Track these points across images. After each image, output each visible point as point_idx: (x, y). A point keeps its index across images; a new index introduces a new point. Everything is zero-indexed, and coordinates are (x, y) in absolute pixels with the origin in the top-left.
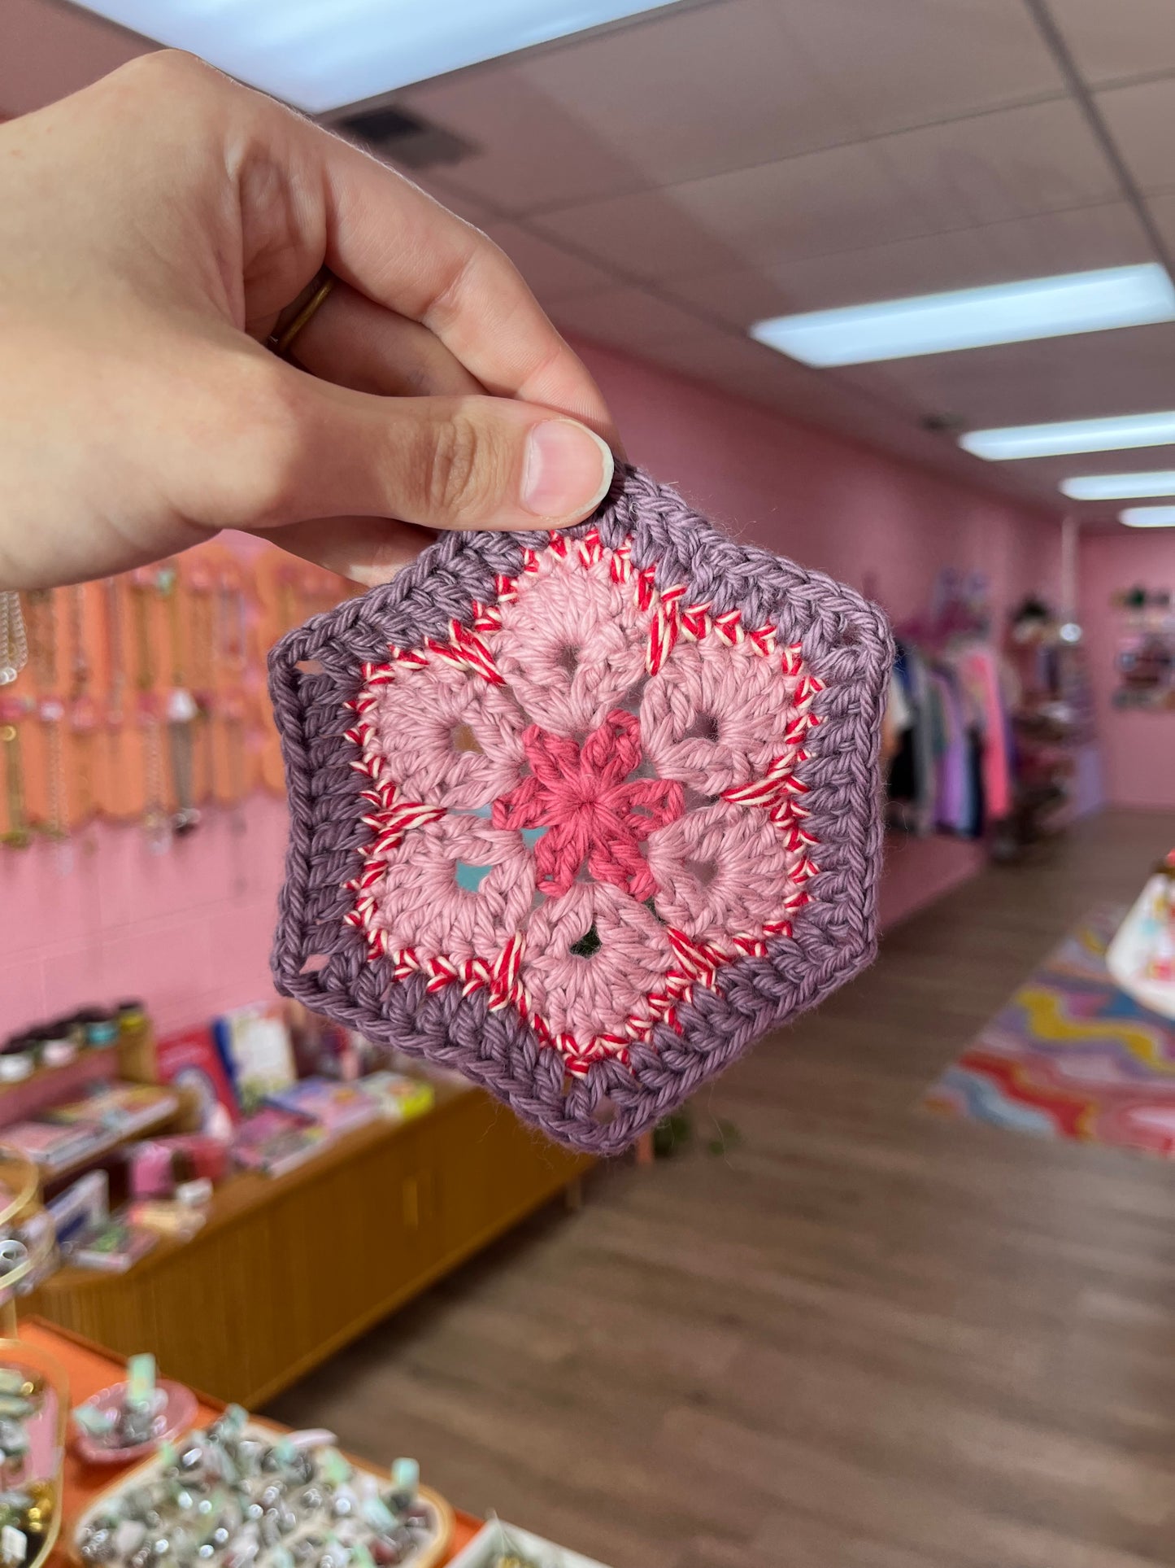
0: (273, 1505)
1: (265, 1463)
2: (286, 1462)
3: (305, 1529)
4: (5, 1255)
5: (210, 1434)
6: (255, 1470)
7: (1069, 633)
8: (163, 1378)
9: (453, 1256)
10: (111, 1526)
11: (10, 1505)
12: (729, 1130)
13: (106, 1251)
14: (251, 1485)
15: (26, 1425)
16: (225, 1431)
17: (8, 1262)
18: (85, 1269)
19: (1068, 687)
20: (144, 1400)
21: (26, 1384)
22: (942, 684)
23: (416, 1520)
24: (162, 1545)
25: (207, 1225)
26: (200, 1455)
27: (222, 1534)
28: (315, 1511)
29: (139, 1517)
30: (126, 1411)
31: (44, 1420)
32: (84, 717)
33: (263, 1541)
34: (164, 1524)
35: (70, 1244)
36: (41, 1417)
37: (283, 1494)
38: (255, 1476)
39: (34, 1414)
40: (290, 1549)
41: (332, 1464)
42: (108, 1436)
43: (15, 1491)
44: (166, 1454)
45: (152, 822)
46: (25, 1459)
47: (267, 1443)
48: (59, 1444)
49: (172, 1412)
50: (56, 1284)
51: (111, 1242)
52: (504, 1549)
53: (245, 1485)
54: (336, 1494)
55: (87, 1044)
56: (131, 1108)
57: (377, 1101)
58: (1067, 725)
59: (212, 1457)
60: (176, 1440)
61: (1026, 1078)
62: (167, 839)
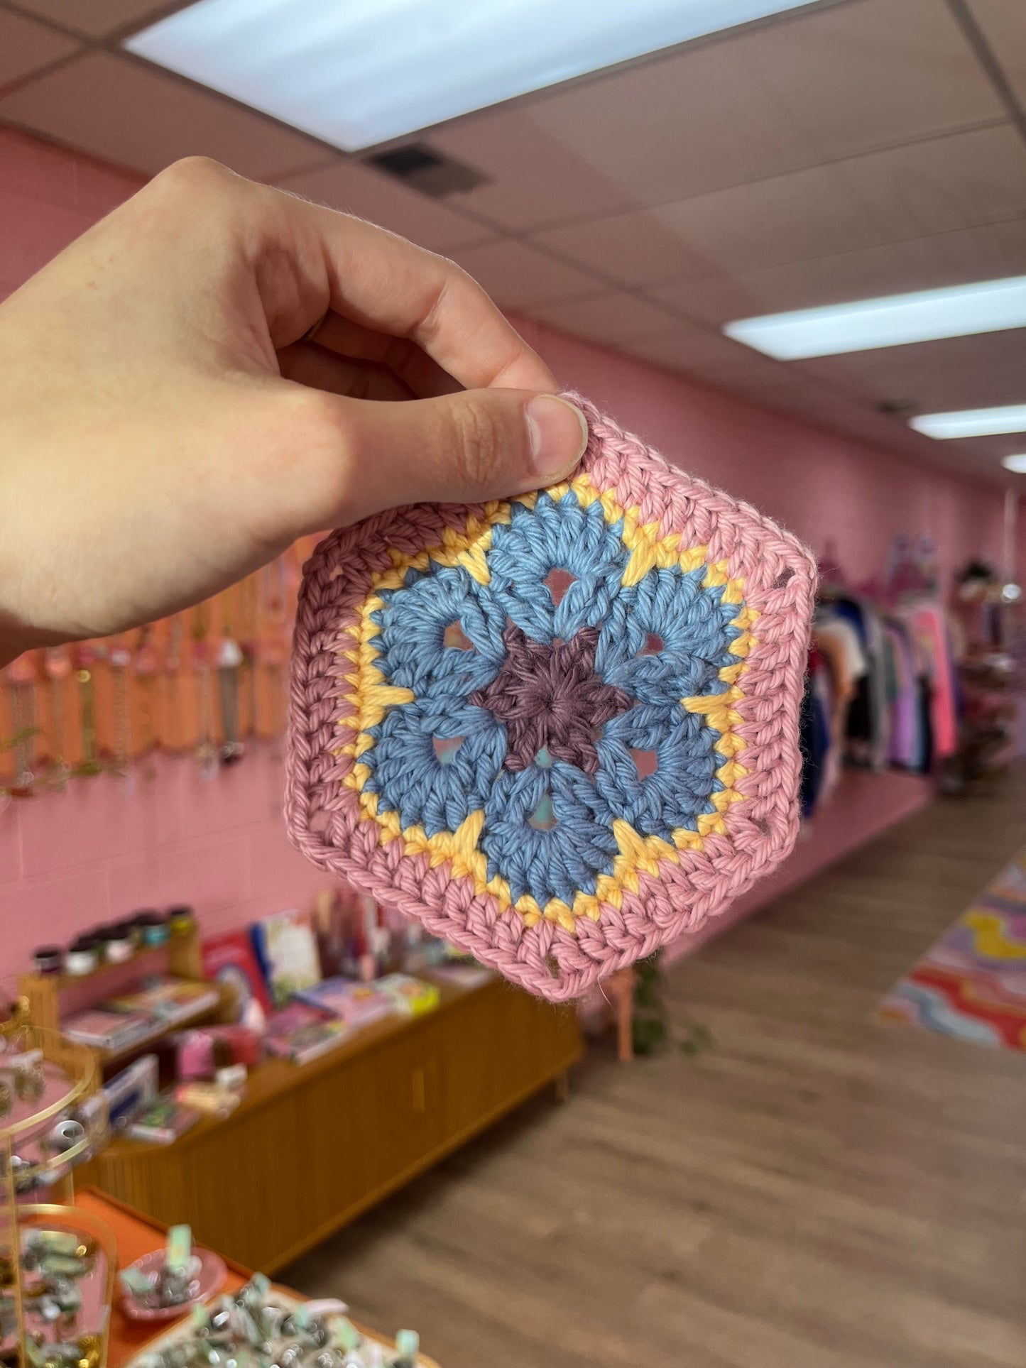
1: (285, 1327)
2: (303, 1327)
4: (64, 1133)
5: (238, 1299)
6: (276, 1333)
7: (1010, 592)
8: (198, 1246)
9: (455, 1139)
11: (63, 1356)
12: (701, 1033)
13: (155, 1125)
14: (271, 1346)
15: (79, 1283)
16: (250, 1297)
17: (69, 1140)
18: (137, 1142)
19: (1008, 641)
20: (181, 1265)
21: (81, 1247)
22: (896, 639)
25: (240, 1107)
26: (228, 1317)
30: (166, 1274)
31: (95, 1280)
32: (146, 663)
35: (124, 1119)
36: (92, 1276)
37: (300, 1357)
38: (275, 1339)
39: (86, 1275)
41: (343, 1332)
42: (149, 1296)
43: (67, 1343)
44: (199, 1316)
45: (203, 752)
46: (78, 1315)
47: (287, 1310)
48: (106, 1301)
49: (205, 1277)
50: (110, 1154)
51: (159, 1117)
53: (267, 1346)
54: (345, 1359)
55: (142, 945)
56: (179, 1000)
57: (388, 1000)
58: (1007, 674)
59: (238, 1319)
60: (208, 1303)
61: (971, 992)
62: (215, 768)
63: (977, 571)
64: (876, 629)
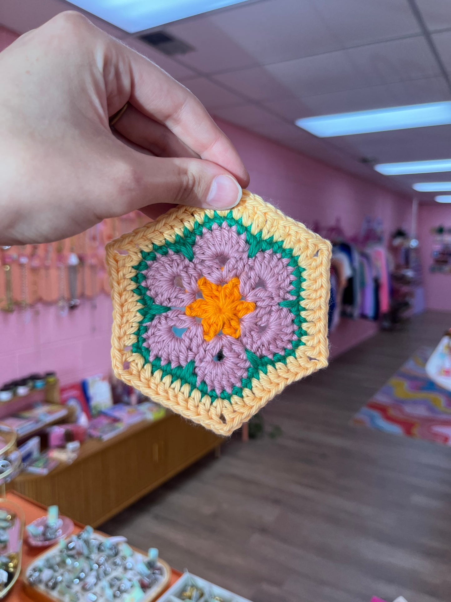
0: (102, 565)
1: (100, 548)
2: (108, 548)
3: (114, 574)
4: (2, 466)
5: (79, 537)
6: (96, 551)
7: (413, 243)
8: (61, 515)
10: (40, 571)
12: (278, 429)
13: (39, 467)
14: (94, 556)
15: (8, 531)
16: (85, 535)
17: (3, 469)
18: (31, 474)
19: (412, 264)
20: (53, 523)
21: (8, 516)
22: (365, 261)
23: (157, 571)
24: (60, 578)
25: (78, 458)
26: (74, 544)
27: (82, 575)
28: (118, 567)
29: (51, 567)
30: (47, 527)
31: (15, 530)
32: (36, 263)
33: (98, 578)
34: (60, 570)
35: (26, 464)
36: (14, 528)
37: (106, 560)
38: (96, 553)
39: (11, 528)
40: (108, 581)
41: (125, 549)
42: (39, 536)
43: (4, 556)
44: (62, 543)
45: (61, 304)
46: (8, 544)
47: (101, 541)
48: (20, 539)
49: (64, 528)
50: (19, 479)
51: (41, 464)
52: (190, 583)
53: (92, 556)
54: (126, 561)
55: (33, 388)
56: (50, 413)
57: (144, 413)
58: (412, 278)
59: (79, 545)
60: (66, 539)
61: (392, 412)
62: (66, 310)
63: (400, 233)
64: (357, 257)
